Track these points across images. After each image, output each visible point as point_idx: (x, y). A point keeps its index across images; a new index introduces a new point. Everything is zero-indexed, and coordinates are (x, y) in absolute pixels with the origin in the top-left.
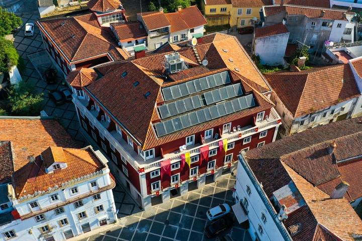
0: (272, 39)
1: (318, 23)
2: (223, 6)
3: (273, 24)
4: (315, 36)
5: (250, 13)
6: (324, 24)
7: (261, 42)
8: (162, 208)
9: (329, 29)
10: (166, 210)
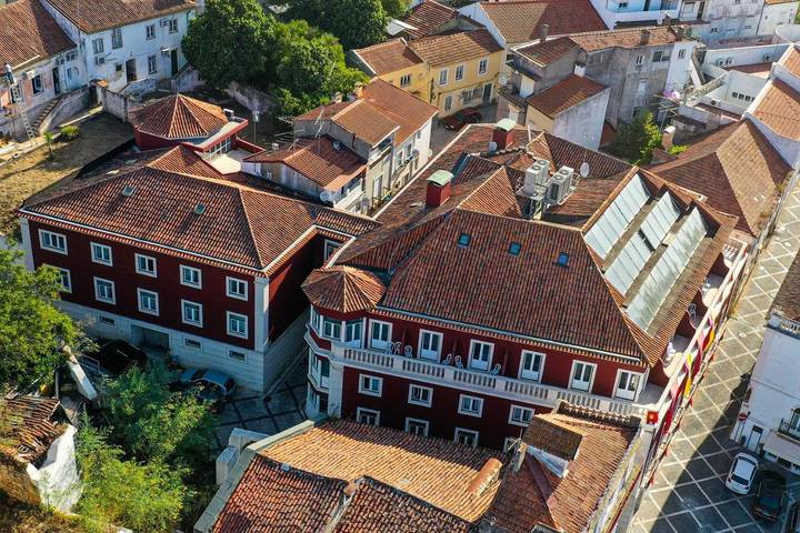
0: (582, 111)
1: (648, 57)
2: (404, 72)
3: (557, 81)
4: (642, 88)
5: (461, 77)
6: (657, 58)
7: (562, 122)
8: (646, 518)
9: (665, 64)
10: (655, 519)
